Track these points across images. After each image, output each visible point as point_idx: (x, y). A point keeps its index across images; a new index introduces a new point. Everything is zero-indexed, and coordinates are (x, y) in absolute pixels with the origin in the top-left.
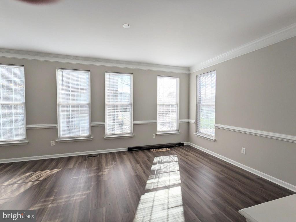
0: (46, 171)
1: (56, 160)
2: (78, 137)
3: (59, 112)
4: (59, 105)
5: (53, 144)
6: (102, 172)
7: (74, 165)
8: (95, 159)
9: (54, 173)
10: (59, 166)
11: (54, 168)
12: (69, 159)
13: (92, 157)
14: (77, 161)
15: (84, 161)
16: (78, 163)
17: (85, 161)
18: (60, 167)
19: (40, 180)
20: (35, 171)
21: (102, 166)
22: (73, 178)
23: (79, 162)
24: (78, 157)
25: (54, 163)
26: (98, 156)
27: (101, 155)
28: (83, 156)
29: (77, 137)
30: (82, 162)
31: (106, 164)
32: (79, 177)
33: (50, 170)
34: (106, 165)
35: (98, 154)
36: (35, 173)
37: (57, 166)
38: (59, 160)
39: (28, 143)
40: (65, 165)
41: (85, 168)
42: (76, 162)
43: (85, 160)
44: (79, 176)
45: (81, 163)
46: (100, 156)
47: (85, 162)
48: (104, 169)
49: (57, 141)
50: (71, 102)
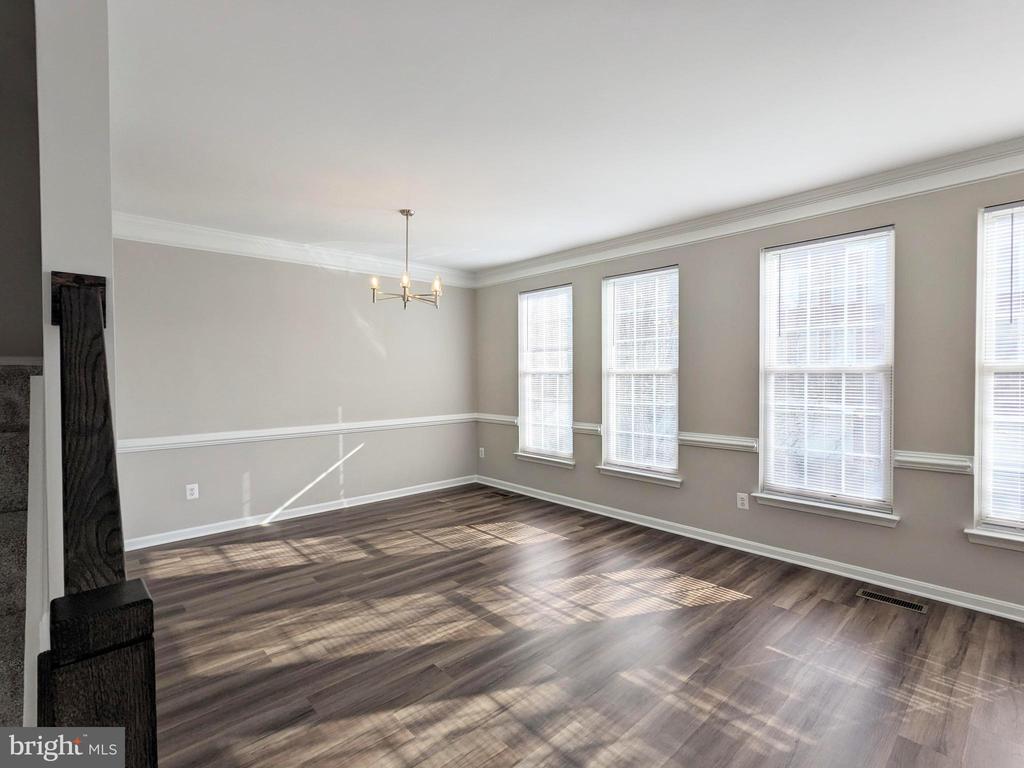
0: (704, 584)
1: (747, 562)
2: (833, 500)
3: (766, 398)
4: (767, 374)
5: (743, 504)
6: (911, 692)
7: (797, 604)
8: (895, 617)
9: (723, 599)
10: (747, 585)
11: (729, 585)
12: (792, 573)
13: (887, 599)
14: (816, 592)
15: (843, 603)
16: (815, 601)
17: (845, 606)
18: (748, 588)
19: (680, 605)
20: (681, 572)
21: (921, 663)
22: (774, 649)
23: (823, 601)
24: (828, 578)
25: (736, 569)
26: (920, 608)
27: (939, 609)
28: (849, 581)
29: (827, 500)
30: (832, 603)
31: (953, 665)
32: (797, 658)
33: (719, 585)
34: (946, 671)
35: (928, 601)
36: (679, 577)
37: (742, 581)
38: (755, 564)
39: (682, 483)
40: (767, 590)
41: (835, 636)
42: (812, 594)
43: (851, 601)
44: (796, 654)
45: (829, 605)
46: (931, 610)
47: (847, 611)
48: (928, 684)
49: (755, 497)
50: (810, 364)
